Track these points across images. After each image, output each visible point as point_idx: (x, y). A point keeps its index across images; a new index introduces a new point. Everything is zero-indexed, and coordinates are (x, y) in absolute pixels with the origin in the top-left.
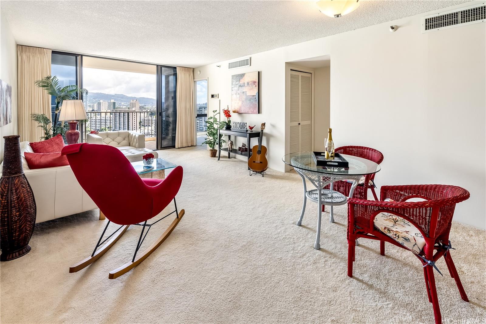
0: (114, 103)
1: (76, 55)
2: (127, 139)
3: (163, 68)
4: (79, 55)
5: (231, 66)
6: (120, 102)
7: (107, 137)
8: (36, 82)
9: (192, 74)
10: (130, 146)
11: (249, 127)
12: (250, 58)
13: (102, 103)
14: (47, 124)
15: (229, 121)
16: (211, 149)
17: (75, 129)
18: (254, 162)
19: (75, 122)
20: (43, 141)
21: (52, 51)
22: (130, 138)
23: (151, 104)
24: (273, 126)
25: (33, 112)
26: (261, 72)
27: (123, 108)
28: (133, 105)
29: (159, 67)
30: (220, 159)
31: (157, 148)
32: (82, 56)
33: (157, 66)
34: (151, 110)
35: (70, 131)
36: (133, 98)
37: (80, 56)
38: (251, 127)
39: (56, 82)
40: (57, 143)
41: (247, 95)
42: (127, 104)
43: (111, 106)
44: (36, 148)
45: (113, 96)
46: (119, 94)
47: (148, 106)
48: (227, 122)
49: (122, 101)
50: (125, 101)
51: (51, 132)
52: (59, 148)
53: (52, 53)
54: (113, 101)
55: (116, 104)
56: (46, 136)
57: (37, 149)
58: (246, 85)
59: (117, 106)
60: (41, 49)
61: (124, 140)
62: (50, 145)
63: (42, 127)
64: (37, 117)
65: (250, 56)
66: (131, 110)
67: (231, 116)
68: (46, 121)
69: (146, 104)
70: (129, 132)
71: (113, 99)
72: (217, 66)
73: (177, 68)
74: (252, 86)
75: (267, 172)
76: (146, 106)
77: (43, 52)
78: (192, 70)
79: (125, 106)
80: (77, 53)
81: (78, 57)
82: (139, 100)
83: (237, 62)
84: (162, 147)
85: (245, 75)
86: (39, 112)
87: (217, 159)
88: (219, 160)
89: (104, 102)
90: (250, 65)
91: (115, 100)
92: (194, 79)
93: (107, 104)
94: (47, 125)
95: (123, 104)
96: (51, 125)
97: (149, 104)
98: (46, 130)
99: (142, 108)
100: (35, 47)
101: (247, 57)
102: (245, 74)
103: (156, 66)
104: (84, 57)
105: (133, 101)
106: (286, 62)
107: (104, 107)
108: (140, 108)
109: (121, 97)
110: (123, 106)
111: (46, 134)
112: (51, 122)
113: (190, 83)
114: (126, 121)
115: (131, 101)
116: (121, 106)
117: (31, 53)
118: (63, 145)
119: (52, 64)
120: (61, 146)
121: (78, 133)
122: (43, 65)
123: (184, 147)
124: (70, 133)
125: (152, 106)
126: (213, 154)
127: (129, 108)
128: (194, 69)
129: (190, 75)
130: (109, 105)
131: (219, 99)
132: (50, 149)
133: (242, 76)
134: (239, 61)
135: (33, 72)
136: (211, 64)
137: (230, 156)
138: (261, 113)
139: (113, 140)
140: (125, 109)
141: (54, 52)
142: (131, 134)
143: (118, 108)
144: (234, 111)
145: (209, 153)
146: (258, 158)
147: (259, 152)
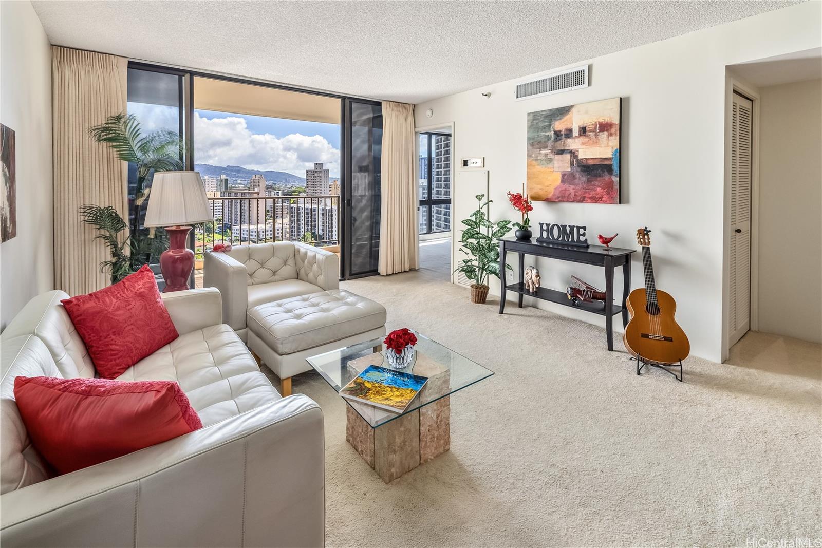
0: (226, 181)
1: (179, 72)
2: (291, 262)
3: (354, 105)
4: (186, 72)
5: (523, 91)
6: (234, 179)
7: (249, 259)
8: (95, 130)
9: (411, 117)
10: (297, 279)
11: (601, 237)
12: (590, 68)
13: (207, 181)
14: (117, 230)
15: (527, 222)
16: (474, 282)
17: (183, 247)
18: (647, 336)
19: (182, 228)
20: (100, 292)
21: (129, 61)
22: (299, 261)
23: (284, 181)
24: (675, 237)
25: (87, 202)
26: (628, 99)
27: (241, 188)
28: (256, 184)
29: (347, 101)
30: (507, 310)
31: (343, 275)
32: (192, 74)
33: (343, 98)
34: (285, 191)
35: (171, 253)
36: (256, 173)
37: (188, 76)
38: (606, 239)
39: (134, 130)
40: (140, 293)
41: (580, 157)
42: (246, 182)
43: (222, 186)
44: (81, 315)
45: (224, 169)
46: (232, 165)
47: (279, 185)
48: (521, 224)
49: (237, 177)
50: (243, 178)
51: (127, 251)
52: (146, 308)
53: (128, 68)
54: (223, 177)
55: (229, 182)
56: (114, 260)
57: (84, 320)
58: (576, 132)
59: (230, 185)
60: (104, 55)
61: (285, 264)
62: (119, 302)
63: (105, 238)
64: (96, 214)
65: (589, 62)
66: (253, 191)
67: (531, 209)
68: (116, 221)
69: (276, 181)
70: (296, 246)
71: (224, 174)
72: (483, 94)
73: (384, 105)
74: (596, 135)
75: (686, 364)
76: (275, 184)
77: (110, 65)
78: (411, 108)
79: (243, 185)
80: (181, 68)
81: (183, 77)
82: (264, 175)
83: (545, 80)
84: (353, 272)
85: (574, 110)
86: (100, 201)
87: (498, 308)
88: (502, 312)
89: (210, 179)
90: (589, 84)
91: (227, 175)
92: (415, 128)
93: (215, 182)
94: (119, 234)
95: (239, 182)
96: (127, 232)
97: (281, 182)
98: (116, 246)
99: (270, 188)
100: (92, 51)
101: (582, 66)
102: (572, 107)
103: (340, 100)
104: (196, 78)
105: (256, 177)
106: (726, 66)
107: (210, 187)
108: (267, 188)
109: (236, 171)
110: (240, 184)
111: (114, 254)
112: (126, 226)
113: (407, 136)
114: (244, 210)
115: (252, 178)
116: (237, 186)
117: (82, 64)
118: (155, 299)
119: (128, 100)
120: (150, 300)
121: (190, 256)
122: (109, 95)
123: (396, 273)
124: (171, 257)
125: (286, 185)
126: (481, 295)
127: (249, 188)
128: (415, 105)
129: (406, 119)
130: (218, 184)
131: (486, 168)
132: (120, 315)
133: (563, 111)
134: (551, 79)
135: (87, 109)
136: (463, 91)
137: (524, 302)
138: (628, 202)
139: (262, 265)
140: (244, 190)
141: (133, 65)
142: (302, 250)
143: (232, 188)
144: (534, 195)
145: (469, 294)
146: (655, 326)
147: (654, 309)
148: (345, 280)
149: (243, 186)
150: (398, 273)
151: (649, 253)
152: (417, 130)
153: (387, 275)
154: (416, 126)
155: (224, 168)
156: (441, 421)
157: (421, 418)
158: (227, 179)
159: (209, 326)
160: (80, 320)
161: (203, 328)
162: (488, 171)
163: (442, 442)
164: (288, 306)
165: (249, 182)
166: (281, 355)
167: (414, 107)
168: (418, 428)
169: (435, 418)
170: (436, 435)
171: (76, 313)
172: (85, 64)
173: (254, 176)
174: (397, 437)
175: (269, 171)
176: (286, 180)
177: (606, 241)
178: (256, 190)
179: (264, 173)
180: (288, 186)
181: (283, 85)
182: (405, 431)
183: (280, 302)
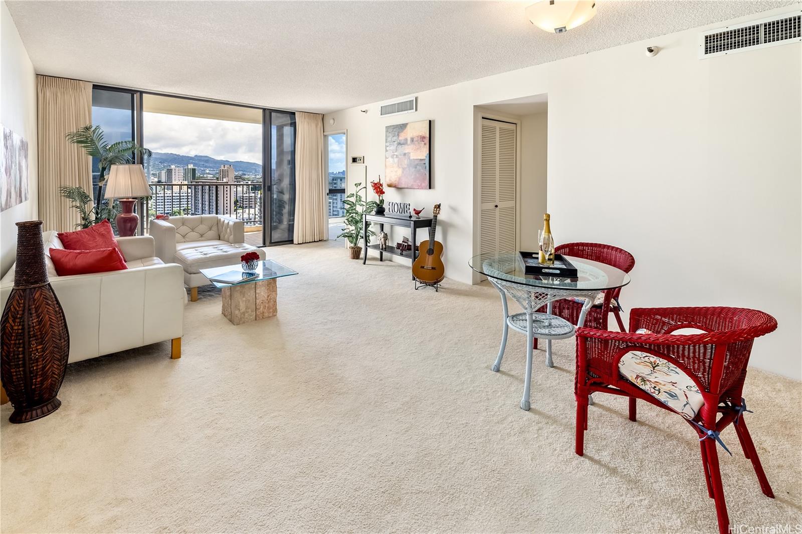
0: (194, 170)
1: (132, 92)
2: (215, 228)
3: (273, 114)
4: (137, 91)
5: (385, 111)
6: (202, 169)
7: (183, 225)
8: (68, 135)
9: (320, 124)
10: (219, 239)
11: (415, 210)
12: (416, 99)
13: (173, 170)
14: (85, 203)
15: (382, 201)
16: (352, 245)
17: (131, 212)
18: (423, 267)
19: (130, 200)
20: (78, 231)
21: (93, 85)
22: (220, 227)
23: (254, 172)
24: (454, 209)
25: (63, 184)
26: (434, 121)
27: (209, 178)
28: (225, 174)
29: (267, 112)
30: (367, 262)
31: (264, 243)
32: (141, 93)
33: (264, 110)
34: (254, 181)
35: (123, 216)
36: (224, 163)
38: (417, 211)
39: (100, 135)
40: (102, 234)
41: (411, 158)
42: (214, 172)
43: (189, 175)
44: (68, 242)
47: (248, 175)
48: (378, 202)
49: (206, 167)
50: (211, 167)
51: (93, 217)
52: (106, 242)
53: (93, 88)
54: (191, 166)
55: (196, 172)
56: (83, 222)
57: (70, 244)
58: (409, 142)
59: (198, 174)
60: (78, 81)
61: (210, 230)
62: (90, 237)
63: (77, 207)
64: (70, 192)
65: (416, 95)
66: (222, 181)
67: (384, 193)
68: (84, 198)
69: (246, 171)
70: (219, 218)
71: (192, 163)
72: (362, 111)
73: (297, 114)
74: (418, 143)
76: (245, 174)
77: (79, 87)
78: (321, 117)
79: (211, 174)
80: (133, 89)
81: (135, 95)
83: (395, 104)
84: (272, 241)
85: (408, 126)
86: (72, 183)
87: (362, 261)
88: (364, 263)
89: (177, 168)
90: (416, 110)
91: (195, 164)
92: (324, 132)
93: (182, 171)
94: (86, 205)
95: (208, 172)
96: (92, 204)
97: (251, 172)
98: (85, 213)
99: (239, 178)
101: (411, 97)
102: (407, 124)
103: (261, 110)
104: (144, 95)
105: (224, 167)
106: (474, 106)
107: (177, 177)
108: (236, 179)
109: (205, 161)
110: (209, 175)
111: (84, 219)
112: (91, 200)
113: (317, 139)
114: (212, 199)
115: (221, 167)
116: (205, 175)
117: (59, 88)
118: (111, 238)
119: (93, 106)
120: (108, 238)
121: (136, 218)
122: (78, 108)
123: (307, 243)
124: (123, 218)
125: (256, 176)
126: (356, 254)
127: (217, 178)
128: (323, 115)
129: (317, 126)
130: (185, 174)
131: (365, 164)
132: (90, 244)
133: (403, 127)
134: (398, 104)
135: (62, 120)
136: (352, 107)
137: (383, 258)
138: (434, 188)
139: (193, 230)
140: (212, 180)
141: (96, 87)
142: (222, 220)
143: (199, 178)
144: (389, 184)
145: (349, 253)
146: (429, 262)
147: (431, 252)
148: (266, 246)
149: (212, 176)
150: (310, 242)
151: (436, 219)
152: (325, 134)
153: (298, 244)
154: (325, 131)
155: (191, 157)
156: (270, 299)
157: (257, 295)
158: (195, 169)
159: (145, 258)
160: (68, 244)
161: (143, 258)
162: (366, 166)
163: (271, 310)
164: (201, 251)
165: (218, 172)
166: (190, 274)
167: (323, 117)
168: (255, 300)
169: (266, 296)
170: (267, 306)
171: (66, 241)
172: (61, 87)
173: (223, 166)
174: (241, 302)
175: (238, 162)
176: (256, 170)
177: (418, 213)
178: (225, 180)
179: (233, 164)
180: (258, 177)
181: (213, 100)
182: (246, 301)
183: (196, 249)
